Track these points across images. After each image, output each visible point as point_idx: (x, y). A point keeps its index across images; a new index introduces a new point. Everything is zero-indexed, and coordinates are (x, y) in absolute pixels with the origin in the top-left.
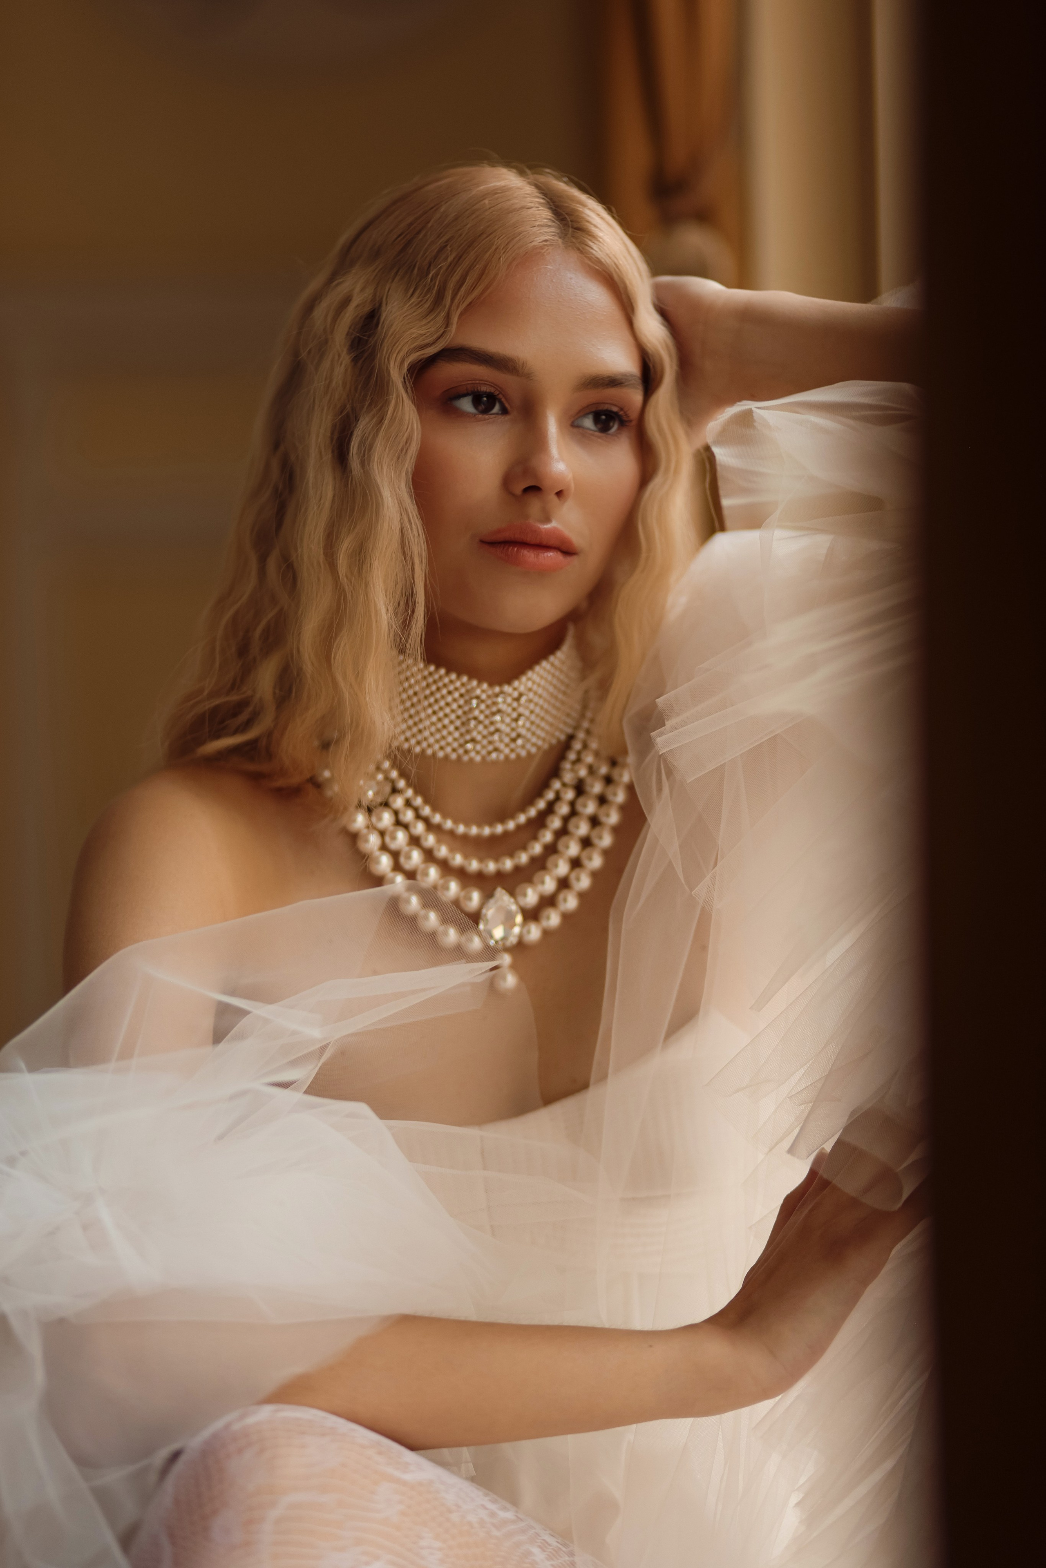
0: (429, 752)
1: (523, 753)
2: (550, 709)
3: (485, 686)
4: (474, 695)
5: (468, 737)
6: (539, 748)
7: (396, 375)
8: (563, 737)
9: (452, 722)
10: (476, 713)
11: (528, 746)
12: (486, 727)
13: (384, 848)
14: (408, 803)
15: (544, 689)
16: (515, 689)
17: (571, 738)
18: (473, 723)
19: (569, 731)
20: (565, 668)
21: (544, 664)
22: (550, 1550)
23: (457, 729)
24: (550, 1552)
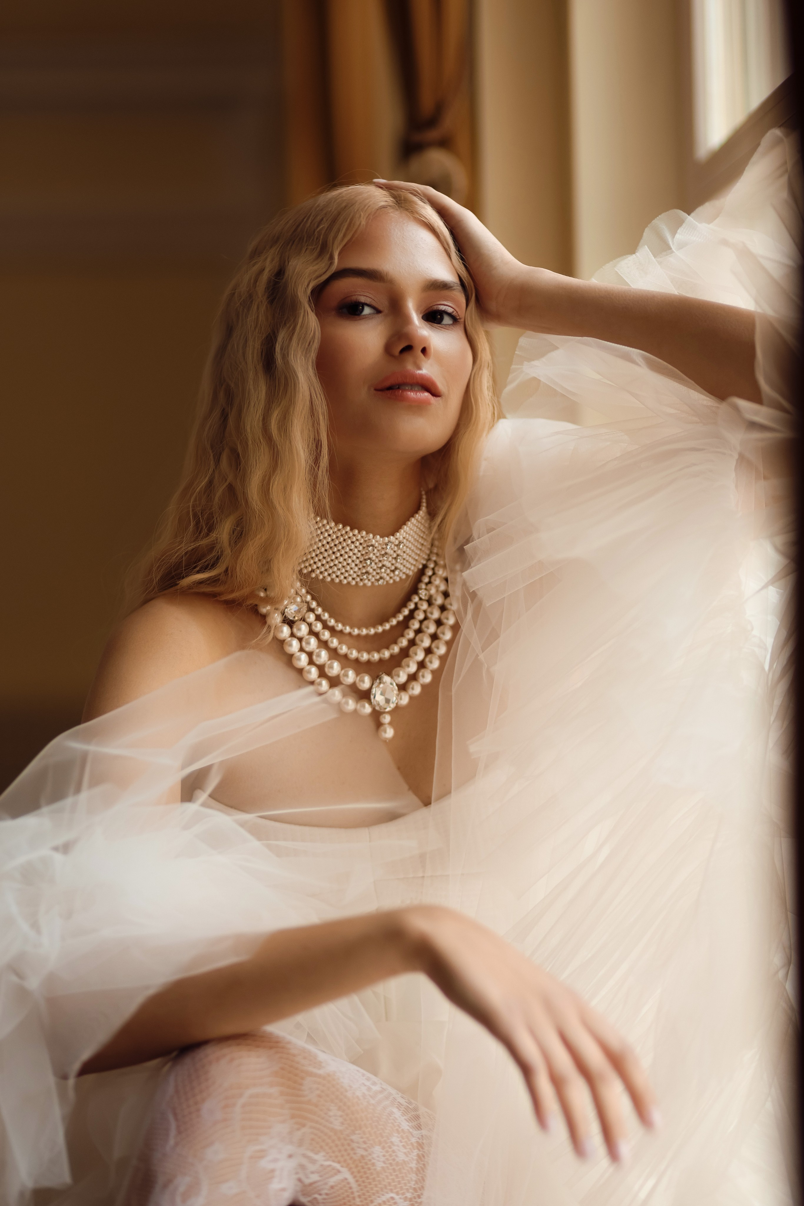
0: (337, 580)
1: (398, 579)
2: (415, 549)
3: (378, 538)
4: (369, 543)
5: (364, 571)
6: (407, 575)
7: (303, 298)
8: (421, 567)
9: (353, 561)
11: (401, 575)
12: (376, 563)
13: (302, 650)
14: (318, 618)
15: (413, 537)
16: (396, 538)
17: (425, 567)
19: (424, 562)
20: (423, 521)
21: (413, 520)
22: (403, 1109)
23: (356, 565)
24: (403, 1110)
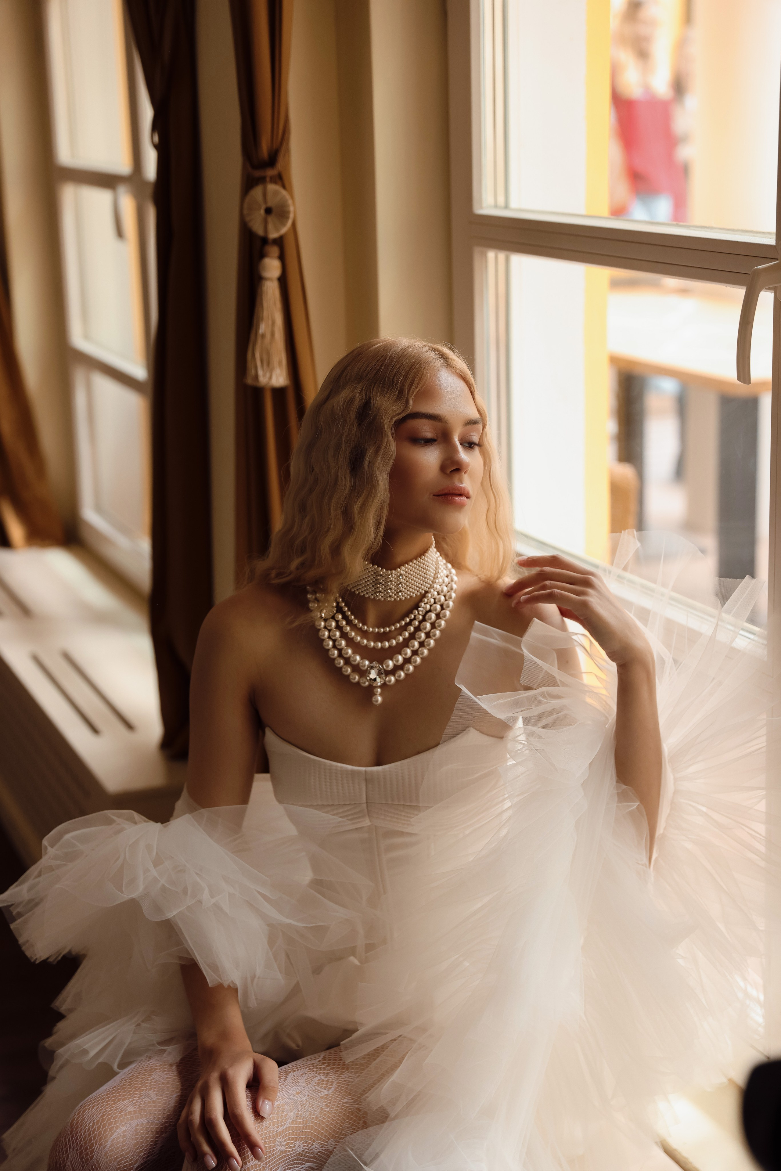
0: (362, 594)
3: (384, 570)
4: (379, 574)
5: (378, 590)
7: (388, 426)
9: (371, 583)
10: (381, 581)
13: (330, 638)
14: (345, 618)
16: (398, 572)
17: (427, 592)
18: (379, 585)
19: (427, 589)
23: (373, 586)
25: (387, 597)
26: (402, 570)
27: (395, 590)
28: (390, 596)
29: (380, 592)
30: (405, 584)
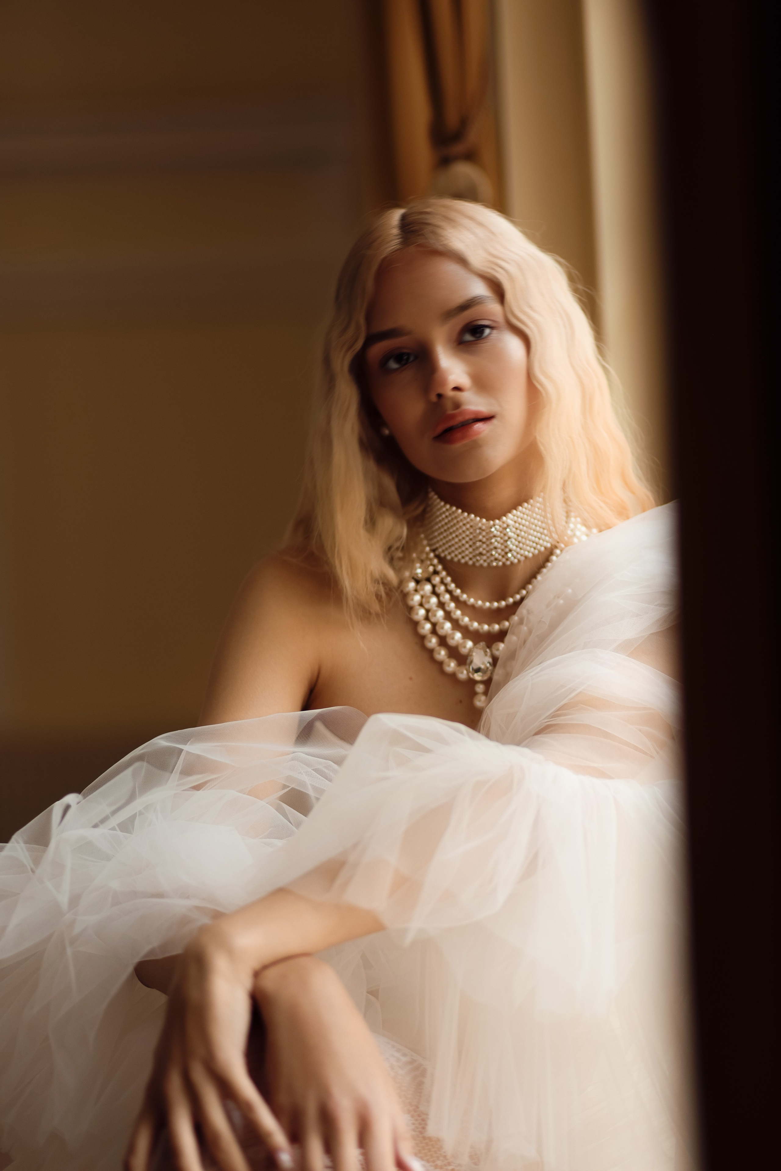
0: (456, 559)
1: (515, 561)
2: (532, 532)
3: (484, 520)
4: (477, 527)
5: (477, 552)
6: (526, 557)
9: (467, 542)
10: (480, 537)
11: (519, 557)
12: (487, 546)
14: (442, 582)
16: (504, 522)
18: (478, 544)
23: (470, 546)
25: (492, 561)
26: (509, 519)
27: (502, 550)
28: (496, 559)
29: (481, 554)
30: (516, 540)
